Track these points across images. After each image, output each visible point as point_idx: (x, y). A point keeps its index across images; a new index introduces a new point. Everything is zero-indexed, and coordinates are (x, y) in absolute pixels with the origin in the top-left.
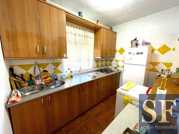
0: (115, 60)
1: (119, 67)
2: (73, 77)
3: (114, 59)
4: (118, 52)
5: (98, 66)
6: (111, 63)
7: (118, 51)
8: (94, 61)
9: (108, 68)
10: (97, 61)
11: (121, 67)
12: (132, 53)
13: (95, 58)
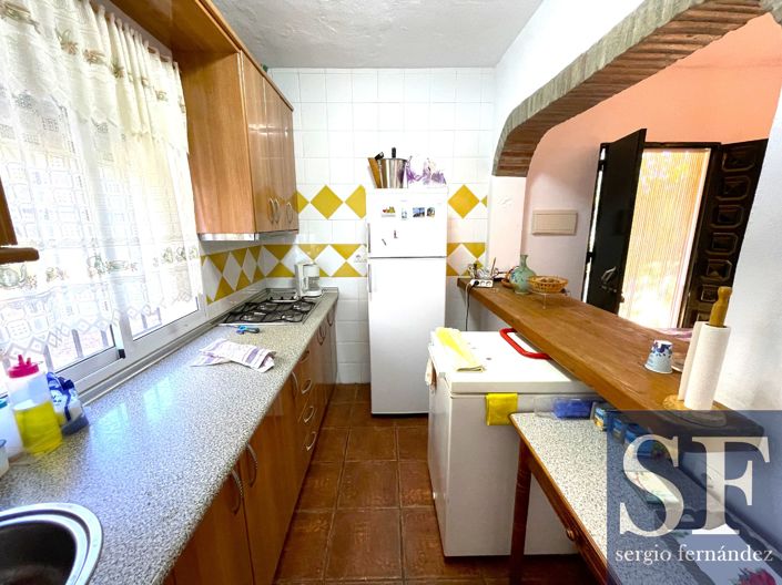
0: (300, 246)
1: (326, 275)
2: (90, 419)
3: (297, 241)
4: (310, 205)
5: (224, 290)
6: (280, 264)
7: (310, 199)
8: (203, 258)
9: (268, 290)
10: (215, 255)
11: (334, 276)
12: (398, 213)
13: (205, 245)
